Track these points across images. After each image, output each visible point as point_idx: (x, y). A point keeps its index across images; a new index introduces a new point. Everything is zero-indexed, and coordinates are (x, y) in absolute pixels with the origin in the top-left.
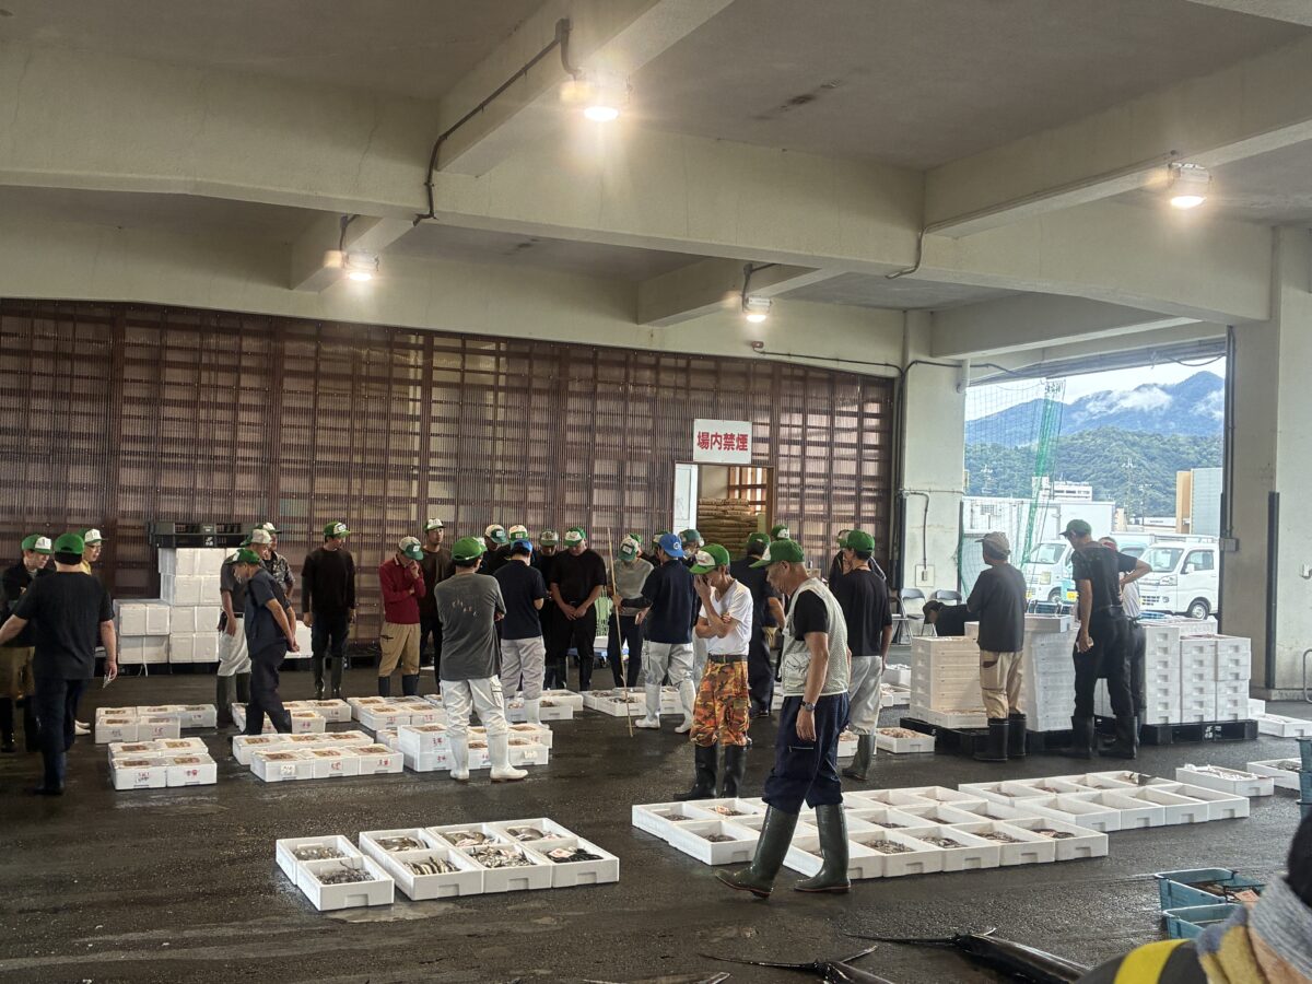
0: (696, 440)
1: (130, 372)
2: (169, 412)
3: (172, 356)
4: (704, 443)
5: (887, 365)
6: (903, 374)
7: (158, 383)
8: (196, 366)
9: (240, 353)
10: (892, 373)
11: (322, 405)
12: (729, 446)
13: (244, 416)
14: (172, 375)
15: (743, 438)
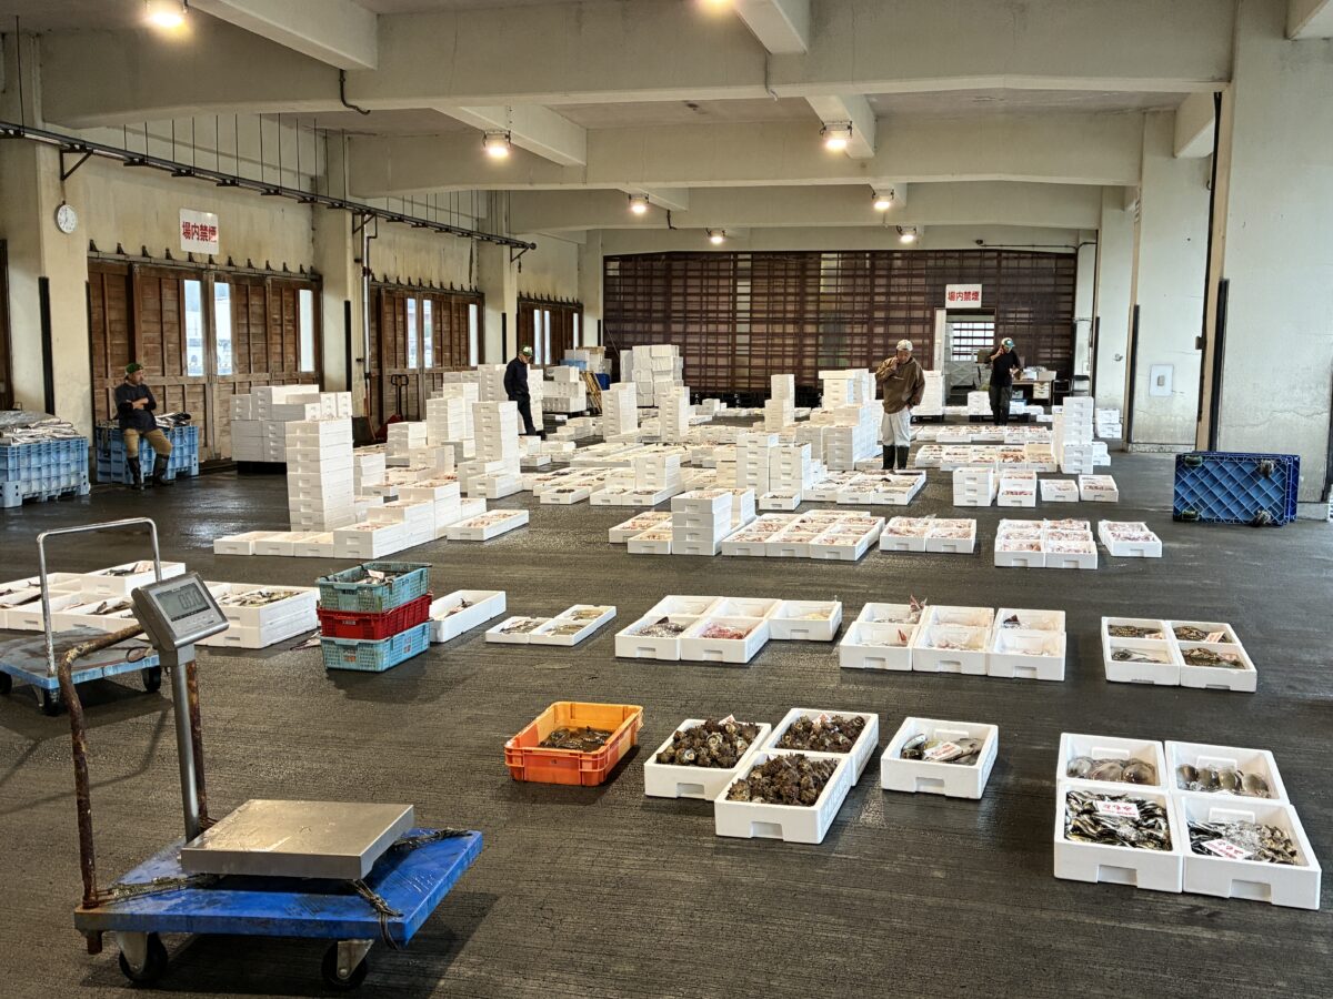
0: (947, 296)
1: (675, 282)
2: (690, 298)
3: (690, 274)
4: (952, 298)
5: (1066, 246)
6: (1077, 250)
7: (686, 286)
8: (701, 277)
9: (718, 270)
10: (1071, 251)
11: (755, 291)
12: (967, 299)
13: (722, 299)
14: (691, 282)
15: (976, 294)
